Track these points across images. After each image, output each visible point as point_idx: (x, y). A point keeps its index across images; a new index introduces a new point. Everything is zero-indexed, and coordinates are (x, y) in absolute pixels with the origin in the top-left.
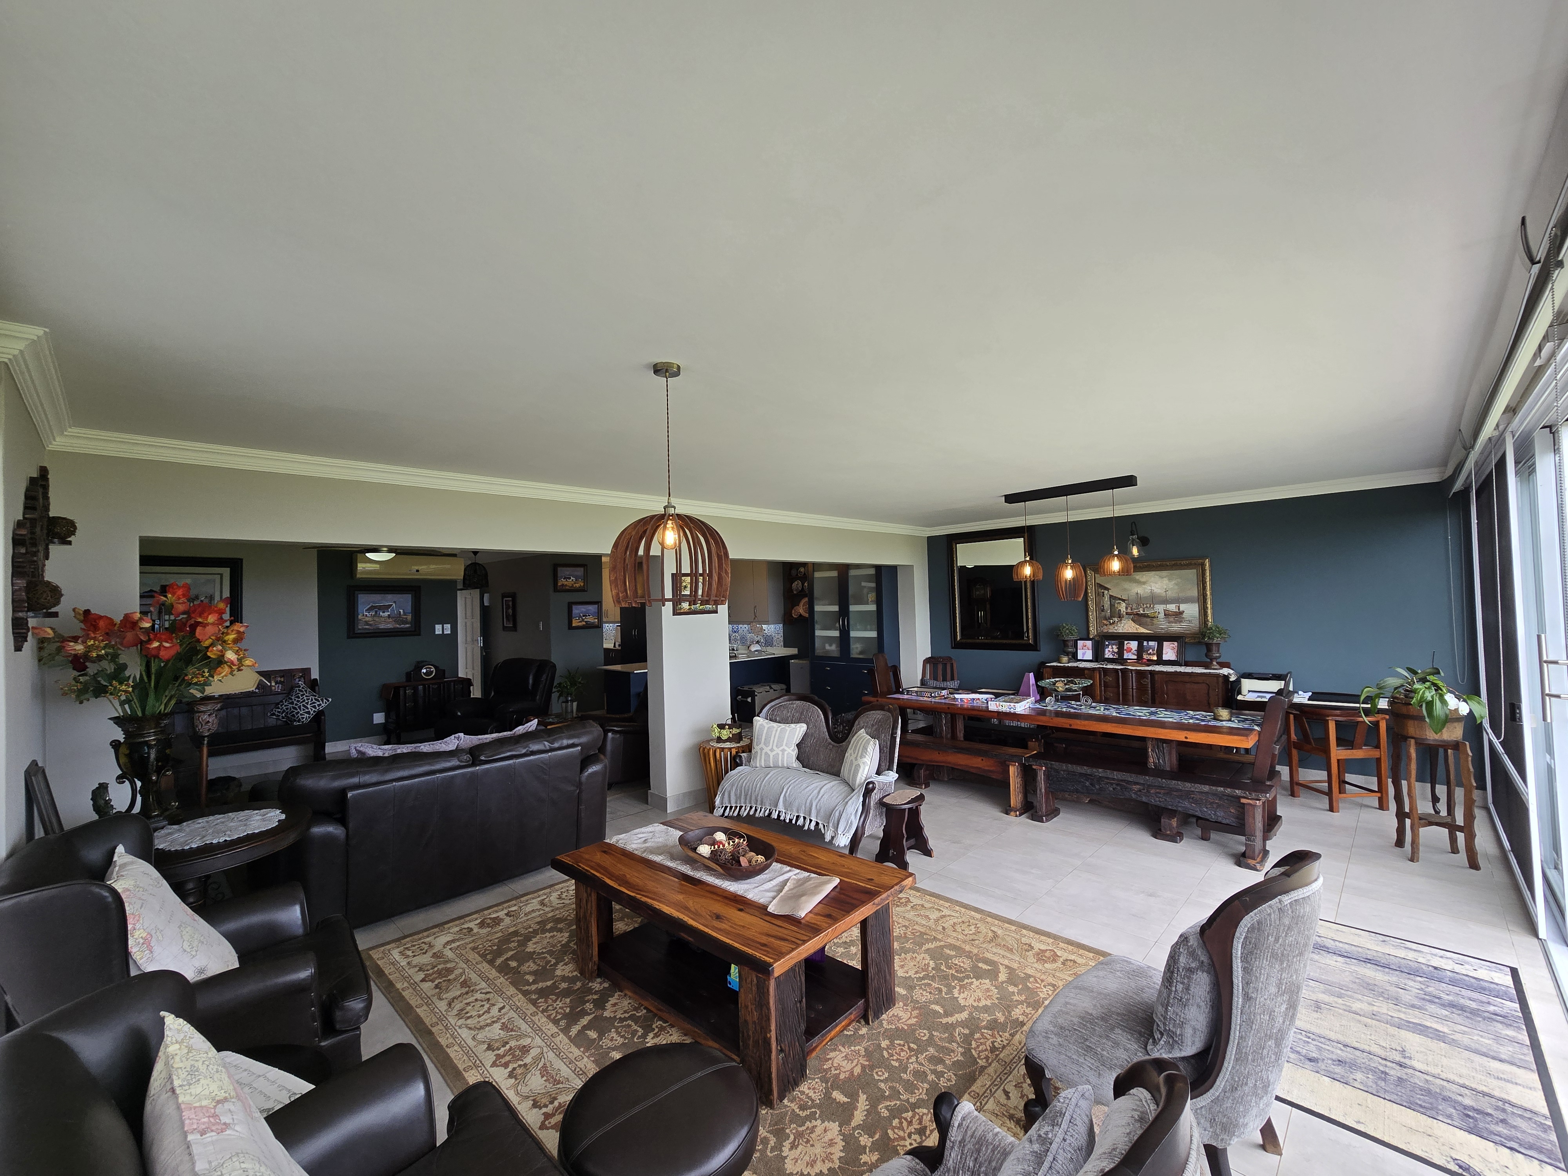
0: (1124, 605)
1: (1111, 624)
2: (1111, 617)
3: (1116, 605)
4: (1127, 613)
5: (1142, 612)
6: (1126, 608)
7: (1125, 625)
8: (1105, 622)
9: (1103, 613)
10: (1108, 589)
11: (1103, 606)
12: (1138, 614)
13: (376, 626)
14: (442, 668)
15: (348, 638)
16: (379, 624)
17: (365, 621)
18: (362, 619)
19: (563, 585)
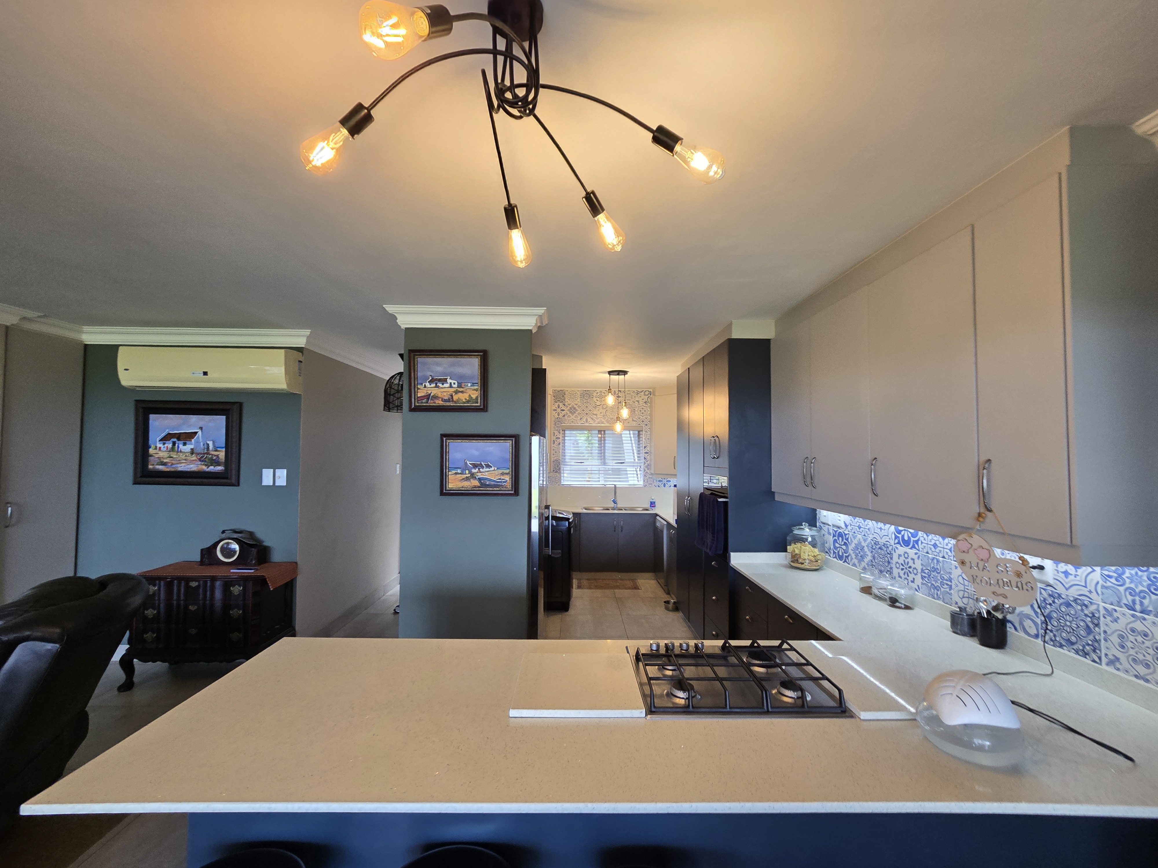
13: (174, 466)
14: (266, 544)
15: (134, 484)
16: (178, 464)
17: (158, 457)
18: (154, 455)
19: (428, 397)
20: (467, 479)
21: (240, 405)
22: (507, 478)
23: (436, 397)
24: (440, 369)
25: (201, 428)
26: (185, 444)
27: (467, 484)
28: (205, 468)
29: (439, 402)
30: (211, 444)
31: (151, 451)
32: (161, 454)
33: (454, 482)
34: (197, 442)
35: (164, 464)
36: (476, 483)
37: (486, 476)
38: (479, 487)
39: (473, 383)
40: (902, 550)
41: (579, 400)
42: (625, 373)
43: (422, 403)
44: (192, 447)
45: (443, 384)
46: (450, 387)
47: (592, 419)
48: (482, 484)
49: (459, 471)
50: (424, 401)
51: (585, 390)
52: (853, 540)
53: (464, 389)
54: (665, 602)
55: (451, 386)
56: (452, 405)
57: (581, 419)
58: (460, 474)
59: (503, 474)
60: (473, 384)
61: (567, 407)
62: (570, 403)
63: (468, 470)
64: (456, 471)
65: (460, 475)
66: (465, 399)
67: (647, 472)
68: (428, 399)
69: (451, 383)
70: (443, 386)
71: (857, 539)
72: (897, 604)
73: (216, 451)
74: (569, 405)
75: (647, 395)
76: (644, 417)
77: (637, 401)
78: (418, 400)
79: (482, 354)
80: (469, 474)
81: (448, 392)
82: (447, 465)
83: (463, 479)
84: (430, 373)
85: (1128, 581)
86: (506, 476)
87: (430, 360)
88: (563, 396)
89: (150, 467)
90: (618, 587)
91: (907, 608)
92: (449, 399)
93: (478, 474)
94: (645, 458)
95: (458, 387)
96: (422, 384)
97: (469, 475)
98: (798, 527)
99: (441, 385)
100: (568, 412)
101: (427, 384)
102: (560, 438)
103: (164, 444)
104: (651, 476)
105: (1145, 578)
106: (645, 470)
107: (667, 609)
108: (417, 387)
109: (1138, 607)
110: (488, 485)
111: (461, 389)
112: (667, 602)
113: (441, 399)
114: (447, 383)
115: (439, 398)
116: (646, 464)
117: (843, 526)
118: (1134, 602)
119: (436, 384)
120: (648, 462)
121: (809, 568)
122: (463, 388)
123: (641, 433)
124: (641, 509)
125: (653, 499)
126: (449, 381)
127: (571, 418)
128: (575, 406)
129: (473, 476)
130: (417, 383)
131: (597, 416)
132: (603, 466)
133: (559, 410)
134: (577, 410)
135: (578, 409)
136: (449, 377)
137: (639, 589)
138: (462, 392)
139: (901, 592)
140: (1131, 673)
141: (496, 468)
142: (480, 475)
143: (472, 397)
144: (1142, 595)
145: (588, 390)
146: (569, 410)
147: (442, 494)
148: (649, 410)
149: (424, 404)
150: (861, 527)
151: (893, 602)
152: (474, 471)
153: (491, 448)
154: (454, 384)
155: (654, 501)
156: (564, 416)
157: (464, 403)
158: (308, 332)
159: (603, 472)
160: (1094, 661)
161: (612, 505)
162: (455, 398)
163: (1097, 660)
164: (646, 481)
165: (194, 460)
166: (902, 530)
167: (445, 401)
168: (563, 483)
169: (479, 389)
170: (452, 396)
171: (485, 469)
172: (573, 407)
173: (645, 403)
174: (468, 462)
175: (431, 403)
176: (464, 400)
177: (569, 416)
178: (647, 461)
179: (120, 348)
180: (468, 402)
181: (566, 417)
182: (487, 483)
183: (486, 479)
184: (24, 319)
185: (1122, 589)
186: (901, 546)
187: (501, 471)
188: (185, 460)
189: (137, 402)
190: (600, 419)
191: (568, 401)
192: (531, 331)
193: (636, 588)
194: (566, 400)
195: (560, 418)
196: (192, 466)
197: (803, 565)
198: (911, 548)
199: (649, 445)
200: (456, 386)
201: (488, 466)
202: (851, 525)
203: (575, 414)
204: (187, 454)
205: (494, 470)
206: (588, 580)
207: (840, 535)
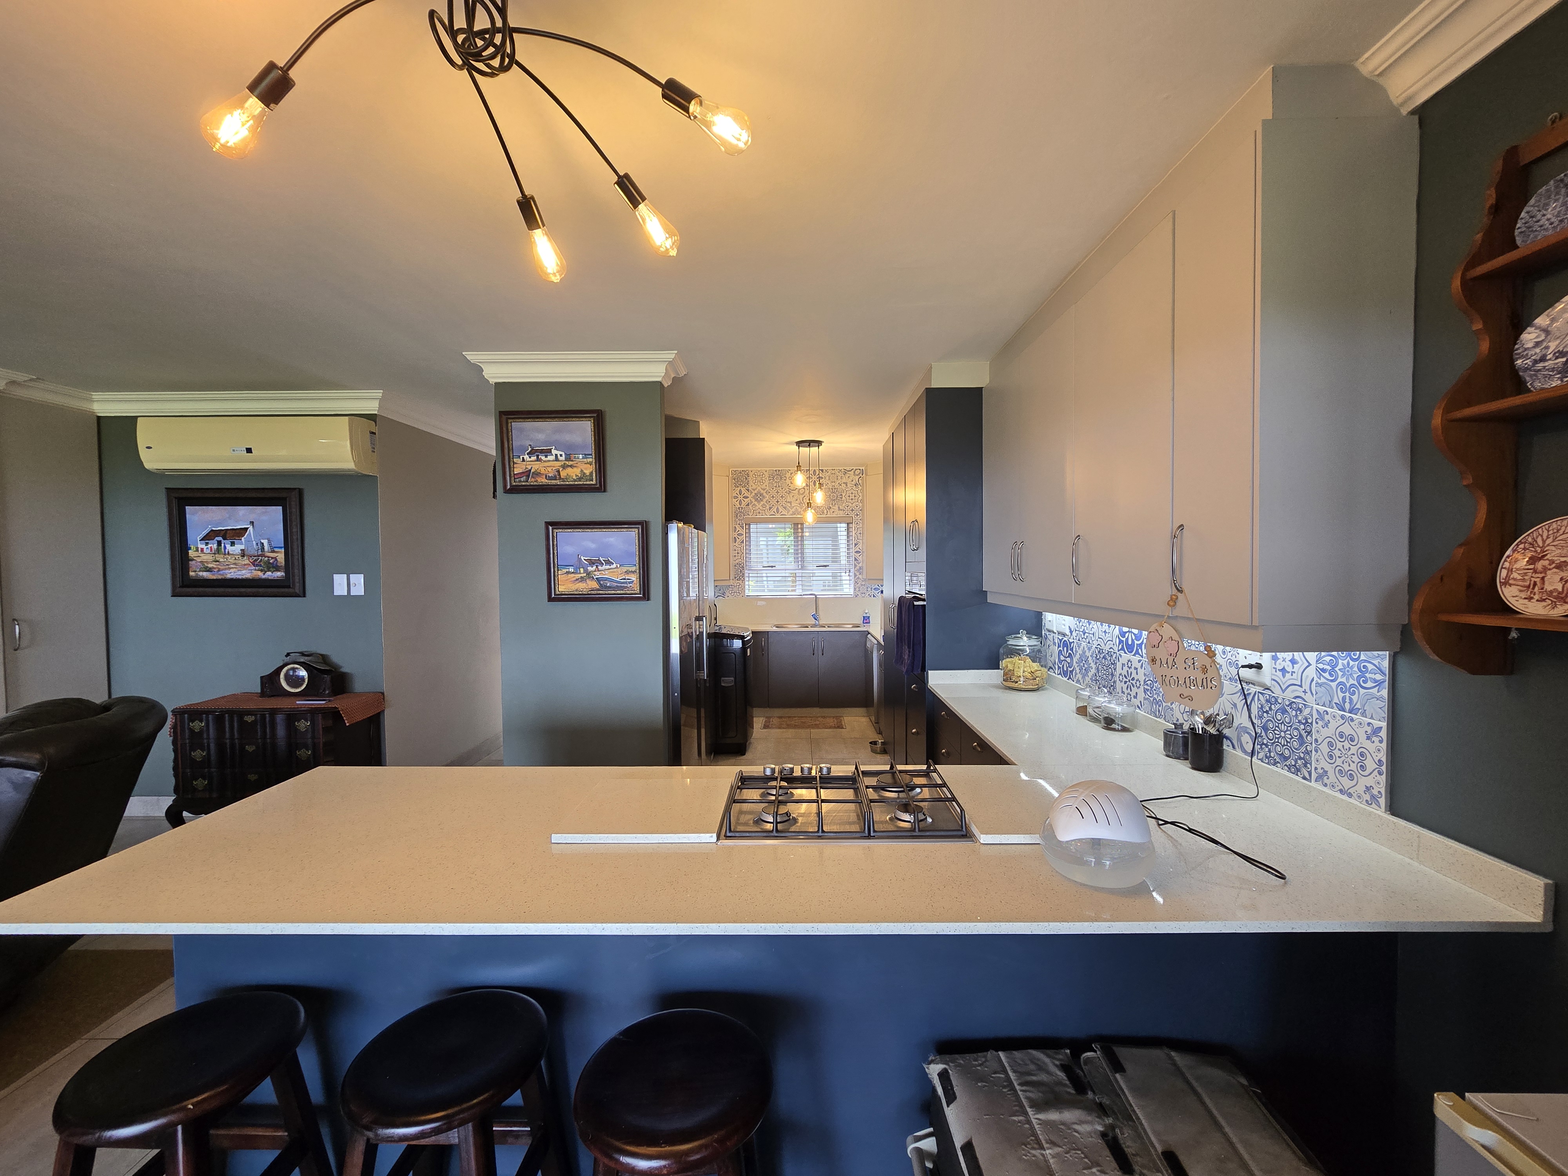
13: (221, 572)
14: (345, 669)
15: (172, 596)
16: (226, 569)
17: (201, 562)
18: (195, 558)
19: (527, 473)
20: (582, 579)
21: (300, 492)
22: (634, 578)
23: (537, 474)
24: (541, 437)
25: (252, 523)
26: (233, 544)
27: (582, 587)
28: (260, 575)
29: (543, 481)
30: (265, 542)
31: (192, 553)
32: (204, 558)
33: (566, 584)
34: (249, 541)
35: (209, 570)
36: (594, 585)
37: (607, 576)
38: (598, 590)
39: (585, 454)
40: (1125, 657)
41: (767, 483)
42: (818, 443)
43: (520, 481)
44: (243, 547)
45: (546, 456)
46: (556, 461)
47: (785, 508)
48: (601, 585)
49: (571, 570)
50: (522, 479)
51: (776, 470)
52: (1077, 649)
53: (575, 462)
54: (871, 743)
55: (557, 459)
56: (559, 483)
57: (770, 508)
58: (573, 573)
59: (627, 572)
60: (586, 456)
61: (752, 493)
62: (754, 487)
63: (583, 568)
64: (568, 570)
65: (572, 575)
66: (576, 476)
67: (858, 578)
68: (528, 476)
69: (556, 455)
70: (547, 459)
71: (1082, 647)
72: (1113, 726)
73: (273, 552)
74: (754, 490)
75: (858, 475)
76: (854, 505)
77: (844, 483)
78: (515, 479)
79: (595, 415)
80: (584, 573)
81: (554, 467)
82: (556, 563)
83: (577, 580)
84: (528, 443)
85: (1340, 674)
86: (633, 575)
87: (528, 425)
88: (746, 479)
89: (192, 574)
90: (816, 726)
91: (1124, 729)
92: (555, 476)
93: (596, 573)
94: (856, 559)
95: (566, 460)
96: (519, 457)
97: (585, 575)
98: (1013, 636)
99: (543, 458)
100: (753, 500)
101: (526, 457)
102: (743, 535)
103: (207, 544)
104: (863, 583)
105: (1356, 669)
106: (855, 575)
107: (874, 751)
108: (513, 461)
109: (1347, 706)
110: (609, 587)
111: (571, 463)
112: (874, 743)
113: (544, 476)
114: (552, 455)
115: (543, 474)
116: (858, 568)
117: (1068, 633)
118: (1344, 698)
119: (538, 456)
120: (860, 565)
121: (1024, 687)
122: (572, 461)
123: (851, 525)
124: (851, 626)
125: (866, 614)
126: (554, 452)
127: (757, 508)
128: (762, 491)
129: (589, 575)
130: (513, 456)
131: (791, 504)
132: (800, 571)
133: (740, 497)
134: (764, 497)
135: (766, 496)
136: (554, 447)
137: (842, 728)
138: (571, 466)
139: (1117, 708)
140: (1337, 788)
141: (619, 565)
142: (598, 575)
143: (584, 473)
144: (1351, 690)
145: (779, 470)
146: (754, 497)
147: (550, 599)
148: (860, 494)
149: (523, 484)
150: (1085, 633)
151: (1109, 723)
152: (590, 569)
153: (612, 539)
154: (561, 455)
155: (868, 615)
156: (748, 505)
157: (575, 481)
158: (379, 393)
159: (800, 579)
160: (1304, 778)
161: (813, 621)
162: (563, 474)
163: (1307, 776)
164: (857, 589)
165: (245, 565)
166: (1126, 632)
167: (551, 478)
168: (747, 593)
169: (594, 462)
170: (558, 471)
171: (604, 567)
172: (759, 492)
173: (855, 485)
174: (582, 558)
175: (532, 481)
176: (574, 477)
177: (754, 504)
178: (859, 563)
179: (139, 419)
180: (580, 479)
181: (750, 506)
182: (608, 585)
183: (606, 579)
184: (13, 383)
185: (1334, 684)
186: (1125, 653)
187: (625, 569)
188: (235, 564)
189: (169, 490)
190: (795, 507)
191: (752, 485)
192: (660, 383)
193: (840, 726)
194: (751, 483)
195: (742, 508)
196: (244, 572)
197: (1017, 684)
198: (1134, 655)
199: (861, 541)
200: (563, 458)
201: (608, 563)
202: (1076, 630)
203: (762, 503)
204: (237, 557)
205: (617, 567)
206: (780, 717)
207: (1065, 644)
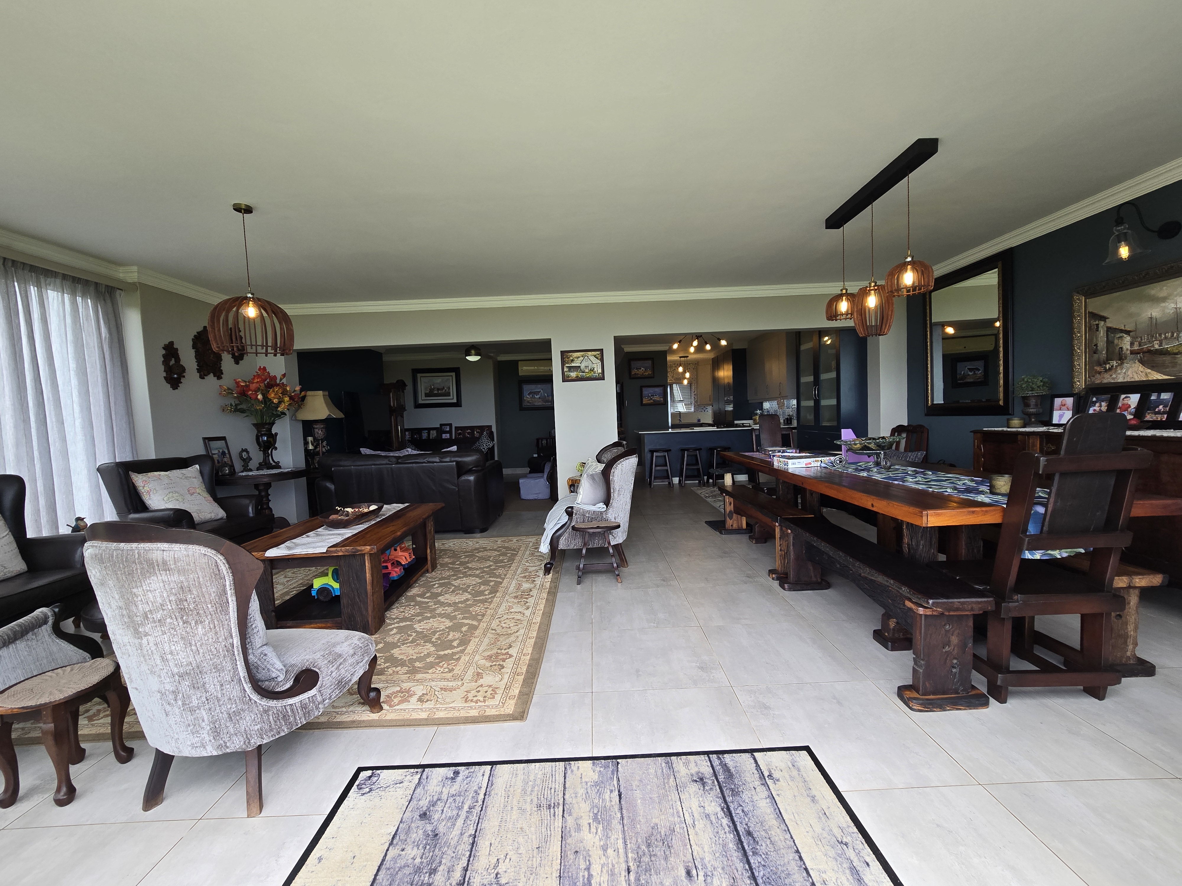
0: (1127, 339)
1: (1106, 371)
2: (1108, 359)
3: (1116, 341)
4: (1132, 352)
5: (1157, 347)
6: (1132, 344)
7: (1127, 370)
8: (1098, 369)
9: (1096, 356)
10: (1104, 319)
11: (1096, 345)
12: (1149, 351)
19: (635, 374)
20: (649, 400)
23: (638, 374)
24: (639, 365)
25: (542, 389)
26: (537, 395)
27: (649, 402)
29: (639, 376)
30: (546, 395)
31: (525, 398)
32: (528, 400)
33: (645, 401)
34: (541, 394)
35: (530, 403)
36: (652, 401)
42: (687, 357)
44: (539, 396)
46: (643, 371)
53: (647, 371)
56: (644, 376)
59: (661, 398)
60: (650, 369)
63: (649, 397)
65: (647, 399)
66: (648, 374)
67: (696, 405)
70: (640, 370)
73: (548, 397)
75: (694, 365)
76: (693, 377)
78: (632, 375)
79: (652, 359)
82: (643, 396)
84: (636, 367)
87: (635, 362)
94: (694, 397)
98: (756, 410)
101: (635, 370)
103: (528, 396)
104: (698, 407)
108: (632, 371)
119: (638, 370)
120: (696, 399)
123: (692, 385)
125: (699, 419)
126: (643, 368)
129: (651, 399)
141: (658, 396)
147: (642, 405)
148: (696, 373)
153: (656, 391)
164: (695, 410)
167: (641, 375)
169: (652, 370)
170: (644, 373)
171: (654, 397)
173: (693, 369)
174: (649, 394)
179: (519, 362)
182: (656, 401)
188: (537, 401)
189: (522, 380)
196: (540, 403)
199: (696, 391)
200: (645, 370)
201: (656, 395)
204: (538, 399)
